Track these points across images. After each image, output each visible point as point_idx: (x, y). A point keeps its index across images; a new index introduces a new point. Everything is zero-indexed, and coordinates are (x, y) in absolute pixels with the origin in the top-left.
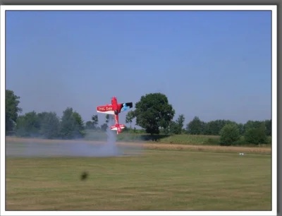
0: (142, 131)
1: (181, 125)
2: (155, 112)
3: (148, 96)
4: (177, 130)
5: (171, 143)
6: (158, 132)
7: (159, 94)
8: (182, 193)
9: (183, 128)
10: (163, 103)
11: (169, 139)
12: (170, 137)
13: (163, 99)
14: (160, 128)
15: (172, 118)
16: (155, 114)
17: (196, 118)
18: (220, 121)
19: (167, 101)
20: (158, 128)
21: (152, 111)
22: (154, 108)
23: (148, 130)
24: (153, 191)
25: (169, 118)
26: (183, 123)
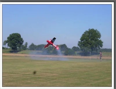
0: (10, 49)
1: (26, 46)
2: (16, 41)
3: (12, 34)
4: (25, 48)
5: (22, 54)
6: (17, 49)
7: (17, 34)
8: (26, 74)
9: (27, 48)
10: (19, 37)
11: (21, 52)
12: (22, 51)
13: (19, 35)
14: (18, 47)
15: (22, 43)
16: (16, 42)
17: (32, 43)
18: (42, 45)
19: (20, 37)
20: (17, 48)
21: (14, 41)
22: (15, 39)
23: (13, 48)
24: (14, 74)
25: (21, 44)
26: (27, 46)
